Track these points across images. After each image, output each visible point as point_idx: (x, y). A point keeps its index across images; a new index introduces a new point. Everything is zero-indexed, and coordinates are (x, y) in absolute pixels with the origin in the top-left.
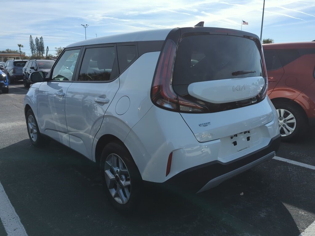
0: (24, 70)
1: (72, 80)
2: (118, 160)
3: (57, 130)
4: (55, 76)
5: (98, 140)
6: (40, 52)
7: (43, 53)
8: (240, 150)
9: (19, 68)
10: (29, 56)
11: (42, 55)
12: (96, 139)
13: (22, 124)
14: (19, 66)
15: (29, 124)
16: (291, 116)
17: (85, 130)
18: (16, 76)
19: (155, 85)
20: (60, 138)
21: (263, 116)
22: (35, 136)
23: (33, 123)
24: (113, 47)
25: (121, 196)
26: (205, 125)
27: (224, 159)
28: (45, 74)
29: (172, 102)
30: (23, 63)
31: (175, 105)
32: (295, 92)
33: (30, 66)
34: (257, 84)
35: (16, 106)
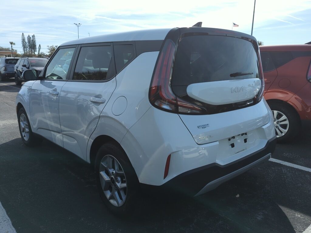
0: (15, 68)
1: (66, 79)
2: (114, 162)
3: (50, 129)
4: (49, 75)
5: (93, 141)
6: (32, 50)
7: (34, 51)
8: (237, 152)
9: (11, 66)
10: (20, 54)
11: (34, 53)
12: (91, 140)
13: (14, 122)
14: (11, 63)
15: (21, 123)
16: (284, 117)
17: (79, 131)
18: (7, 73)
19: (153, 85)
20: (53, 137)
21: (259, 118)
22: (27, 135)
23: (25, 122)
24: (110, 46)
25: (117, 198)
26: (204, 127)
27: (222, 162)
28: (38, 72)
29: (170, 103)
30: (15, 61)
31: (173, 107)
32: (288, 94)
33: (22, 64)
34: (253, 85)
35: (7, 104)
